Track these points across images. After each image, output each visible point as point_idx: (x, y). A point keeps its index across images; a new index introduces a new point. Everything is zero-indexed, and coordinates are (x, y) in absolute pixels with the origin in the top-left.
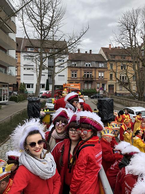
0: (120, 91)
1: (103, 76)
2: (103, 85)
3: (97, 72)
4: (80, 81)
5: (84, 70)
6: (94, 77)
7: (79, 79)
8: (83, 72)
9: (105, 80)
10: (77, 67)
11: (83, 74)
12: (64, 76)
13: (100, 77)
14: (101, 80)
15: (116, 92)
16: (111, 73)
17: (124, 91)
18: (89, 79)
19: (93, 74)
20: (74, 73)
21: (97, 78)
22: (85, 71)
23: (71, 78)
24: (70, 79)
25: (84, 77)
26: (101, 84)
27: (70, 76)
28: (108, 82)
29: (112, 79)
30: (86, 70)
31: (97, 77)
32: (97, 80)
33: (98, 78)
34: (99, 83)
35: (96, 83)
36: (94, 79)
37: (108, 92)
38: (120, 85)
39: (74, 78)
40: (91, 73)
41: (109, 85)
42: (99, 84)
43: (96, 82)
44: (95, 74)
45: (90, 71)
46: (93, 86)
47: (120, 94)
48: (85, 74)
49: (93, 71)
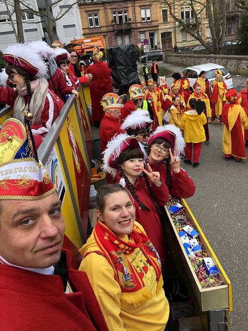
0: (184, 43)
1: (148, 16)
2: (152, 35)
3: (137, 9)
4: (107, 32)
5: (111, 9)
6: (132, 21)
7: (104, 29)
8: (109, 12)
9: (154, 24)
10: (96, 4)
11: (111, 16)
12: (74, 26)
13: (143, 19)
14: (146, 25)
15: (176, 47)
16: (164, 9)
17: (191, 41)
18: (124, 27)
19: (130, 15)
20: (93, 18)
21: (139, 23)
22: (114, 10)
23: (89, 28)
24: (87, 31)
25: (113, 24)
26: (147, 34)
27: (87, 25)
28: (159, 27)
29: (167, 20)
30: (115, 8)
31: (139, 20)
32: (139, 25)
33: (141, 23)
34: (144, 32)
35: (138, 33)
36: (133, 26)
37: (161, 48)
38: (182, 30)
39: (95, 28)
40: (125, 13)
41: (161, 34)
42: (143, 35)
43: (139, 30)
44: (134, 12)
45: (123, 10)
46: (133, 39)
47: (183, 49)
48: (115, 17)
49: (128, 7)
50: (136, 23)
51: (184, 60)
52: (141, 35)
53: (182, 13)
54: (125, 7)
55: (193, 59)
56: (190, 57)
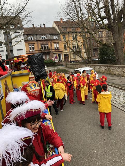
0: (74, 59)
1: (58, 47)
2: (59, 55)
3: (53, 44)
5: (40, 43)
6: (50, 49)
7: (37, 52)
8: (40, 45)
9: (60, 50)
10: (33, 41)
12: (22, 50)
13: (55, 48)
14: (57, 51)
15: (71, 60)
16: (65, 44)
17: (77, 58)
18: (46, 51)
19: (49, 46)
20: (32, 47)
22: (42, 44)
23: (29, 51)
25: (41, 49)
26: (57, 54)
28: (63, 52)
29: (66, 49)
31: (53, 48)
32: (53, 51)
35: (53, 54)
36: (51, 51)
37: (64, 61)
38: (73, 54)
39: (32, 51)
40: (47, 45)
41: (64, 55)
42: (55, 55)
44: (51, 45)
45: (46, 44)
46: (50, 56)
47: (74, 61)
48: (42, 47)
49: (48, 43)
50: (52, 50)
51: (75, 66)
52: (54, 55)
53: (73, 46)
54: (47, 43)
55: (79, 66)
56: (77, 65)
